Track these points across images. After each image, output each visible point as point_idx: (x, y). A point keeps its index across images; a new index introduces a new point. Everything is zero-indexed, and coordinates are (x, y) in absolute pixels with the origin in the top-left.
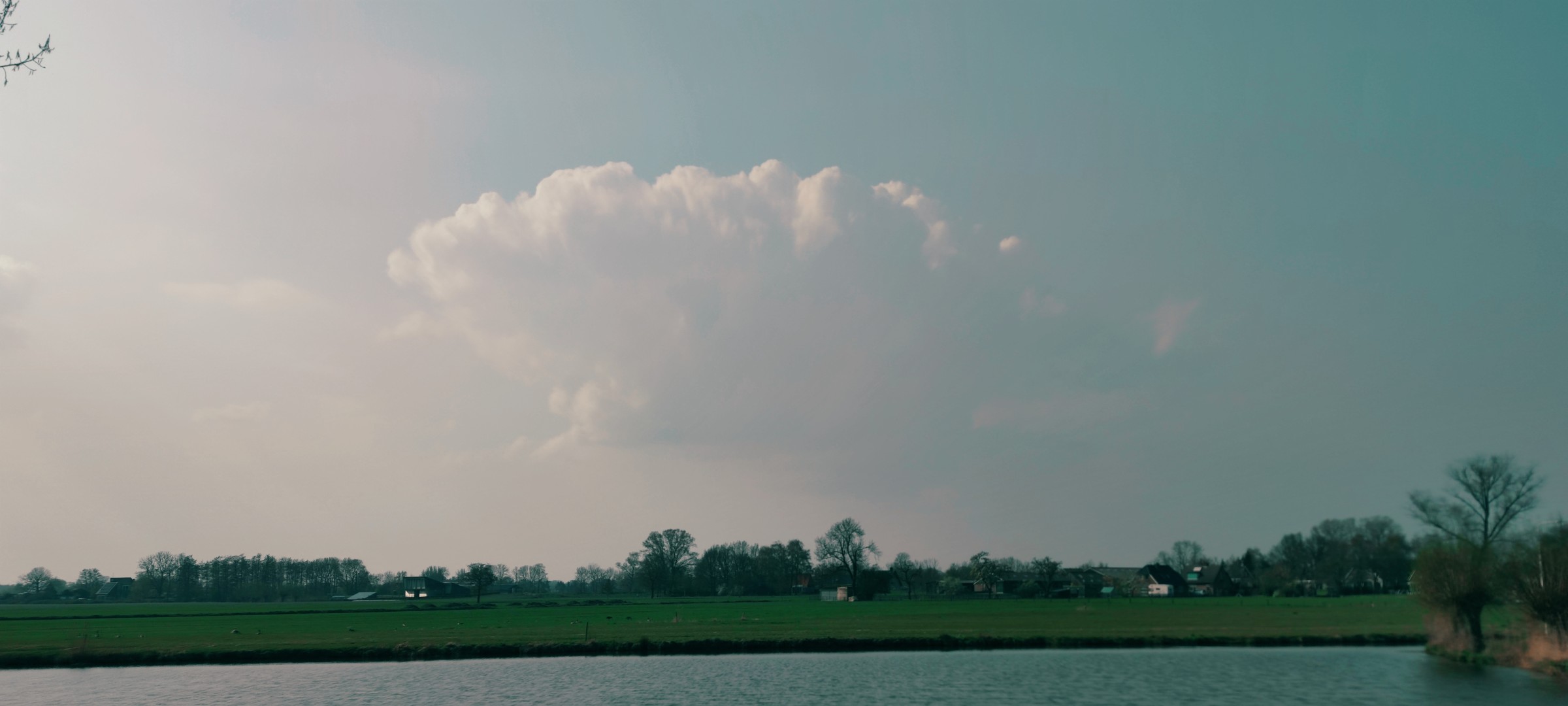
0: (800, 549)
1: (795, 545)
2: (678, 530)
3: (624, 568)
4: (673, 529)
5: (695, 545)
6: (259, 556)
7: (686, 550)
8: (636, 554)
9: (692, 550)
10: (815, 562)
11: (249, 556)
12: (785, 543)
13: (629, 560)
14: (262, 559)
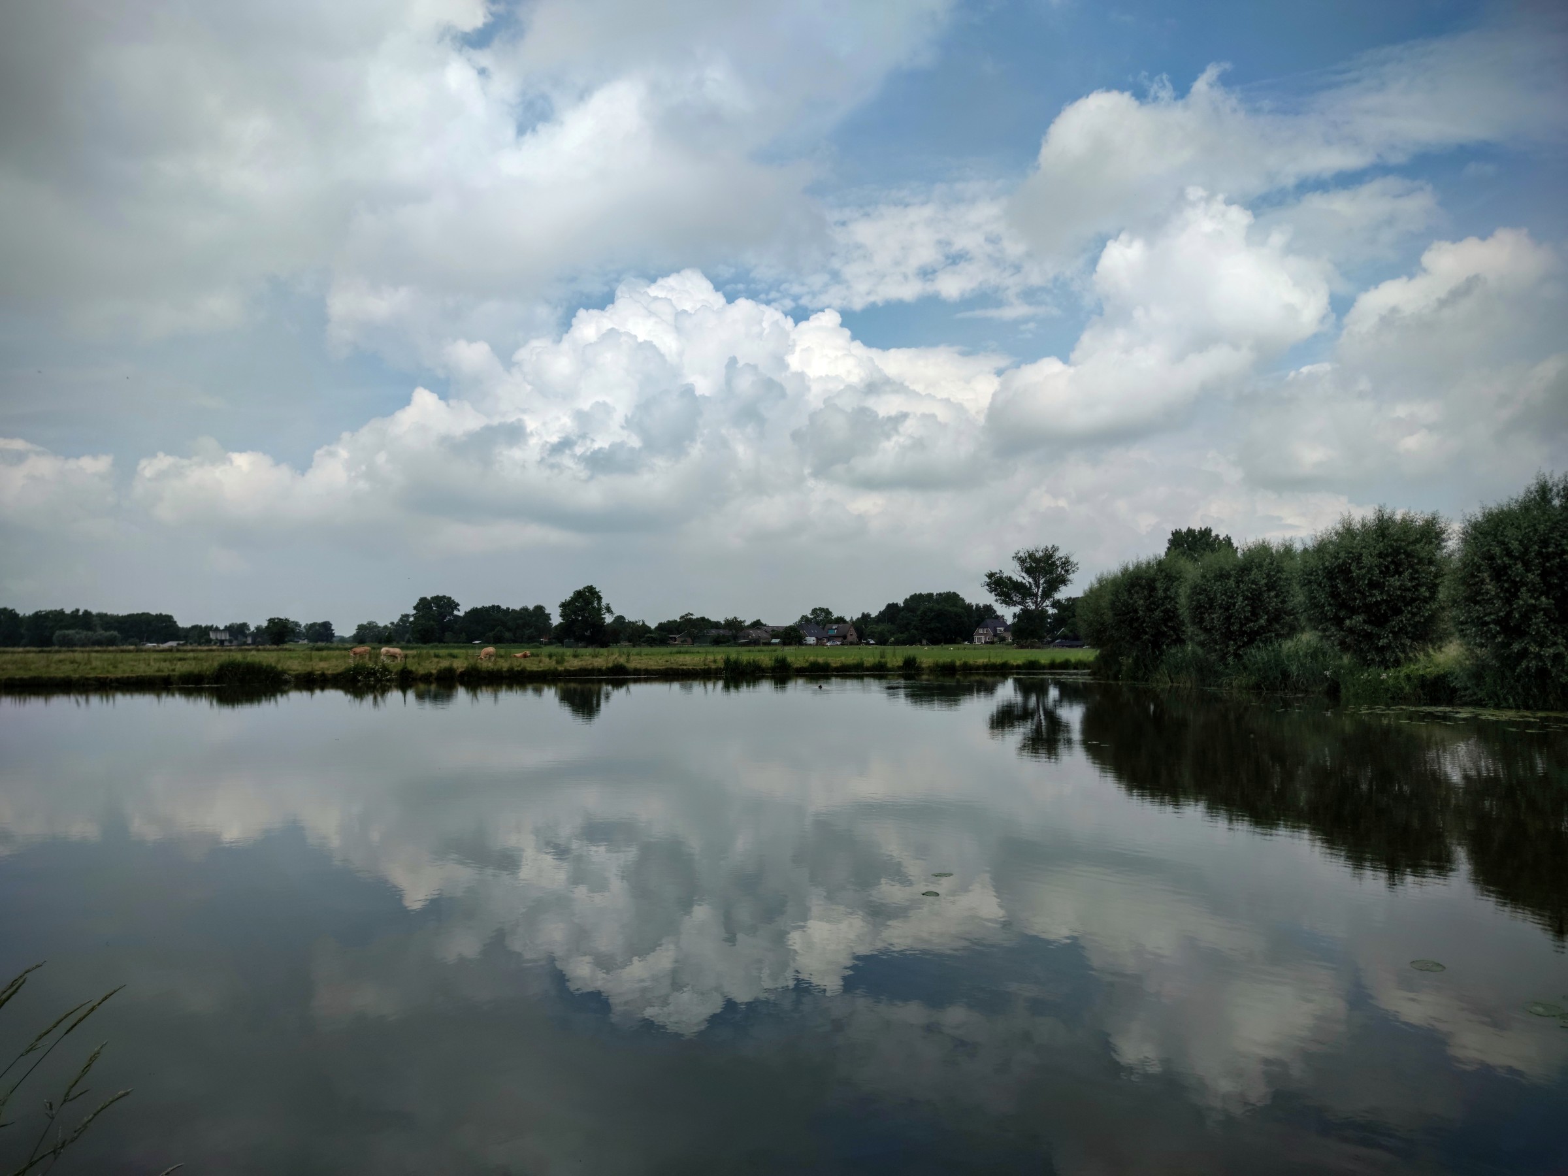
0: (544, 612)
1: (539, 609)
2: (444, 597)
3: (398, 625)
4: (441, 595)
5: (459, 610)
6: (78, 610)
7: (452, 613)
8: (407, 616)
9: (456, 613)
10: (557, 621)
11: (68, 611)
12: (531, 607)
13: (401, 620)
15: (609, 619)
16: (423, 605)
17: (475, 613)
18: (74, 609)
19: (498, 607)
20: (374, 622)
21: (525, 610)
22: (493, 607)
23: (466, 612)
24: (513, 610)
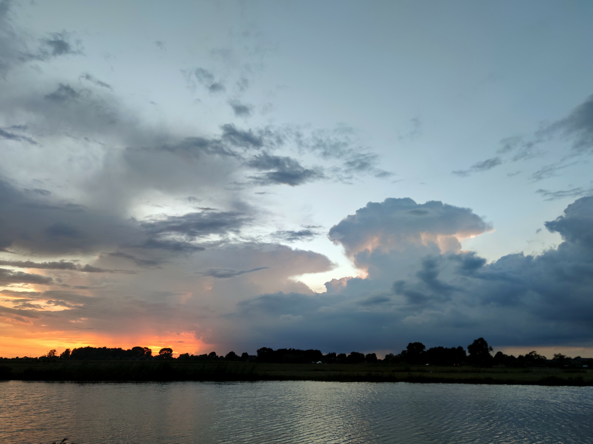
0: (462, 350)
1: (460, 348)
3: (400, 355)
4: (418, 342)
5: (425, 349)
6: (291, 349)
7: (422, 350)
8: (405, 351)
9: (424, 350)
10: (468, 354)
11: (288, 349)
12: (456, 347)
13: (402, 353)
14: (292, 350)
15: (493, 354)
16: (411, 346)
17: (432, 350)
18: (289, 349)
19: (442, 348)
20: (392, 354)
21: (453, 349)
22: (440, 347)
23: (427, 350)
24: (449, 349)
